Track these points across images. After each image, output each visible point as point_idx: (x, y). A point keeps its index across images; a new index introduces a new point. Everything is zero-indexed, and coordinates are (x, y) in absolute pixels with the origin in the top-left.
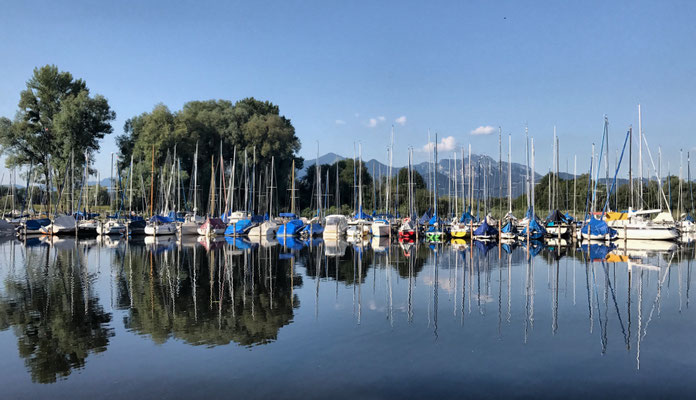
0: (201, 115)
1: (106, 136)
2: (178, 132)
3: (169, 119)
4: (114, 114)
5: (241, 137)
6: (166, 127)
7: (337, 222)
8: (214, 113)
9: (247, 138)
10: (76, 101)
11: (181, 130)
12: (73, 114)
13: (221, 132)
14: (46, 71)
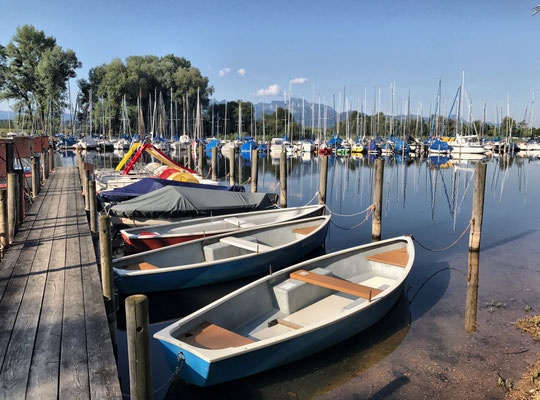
0: (144, 67)
1: (71, 79)
2: (130, 78)
3: (124, 69)
4: (80, 63)
5: (173, 83)
6: (123, 75)
7: (278, 143)
8: (152, 65)
9: (177, 84)
10: (53, 53)
11: (134, 77)
12: (52, 62)
13: (159, 79)
14: (26, 29)
